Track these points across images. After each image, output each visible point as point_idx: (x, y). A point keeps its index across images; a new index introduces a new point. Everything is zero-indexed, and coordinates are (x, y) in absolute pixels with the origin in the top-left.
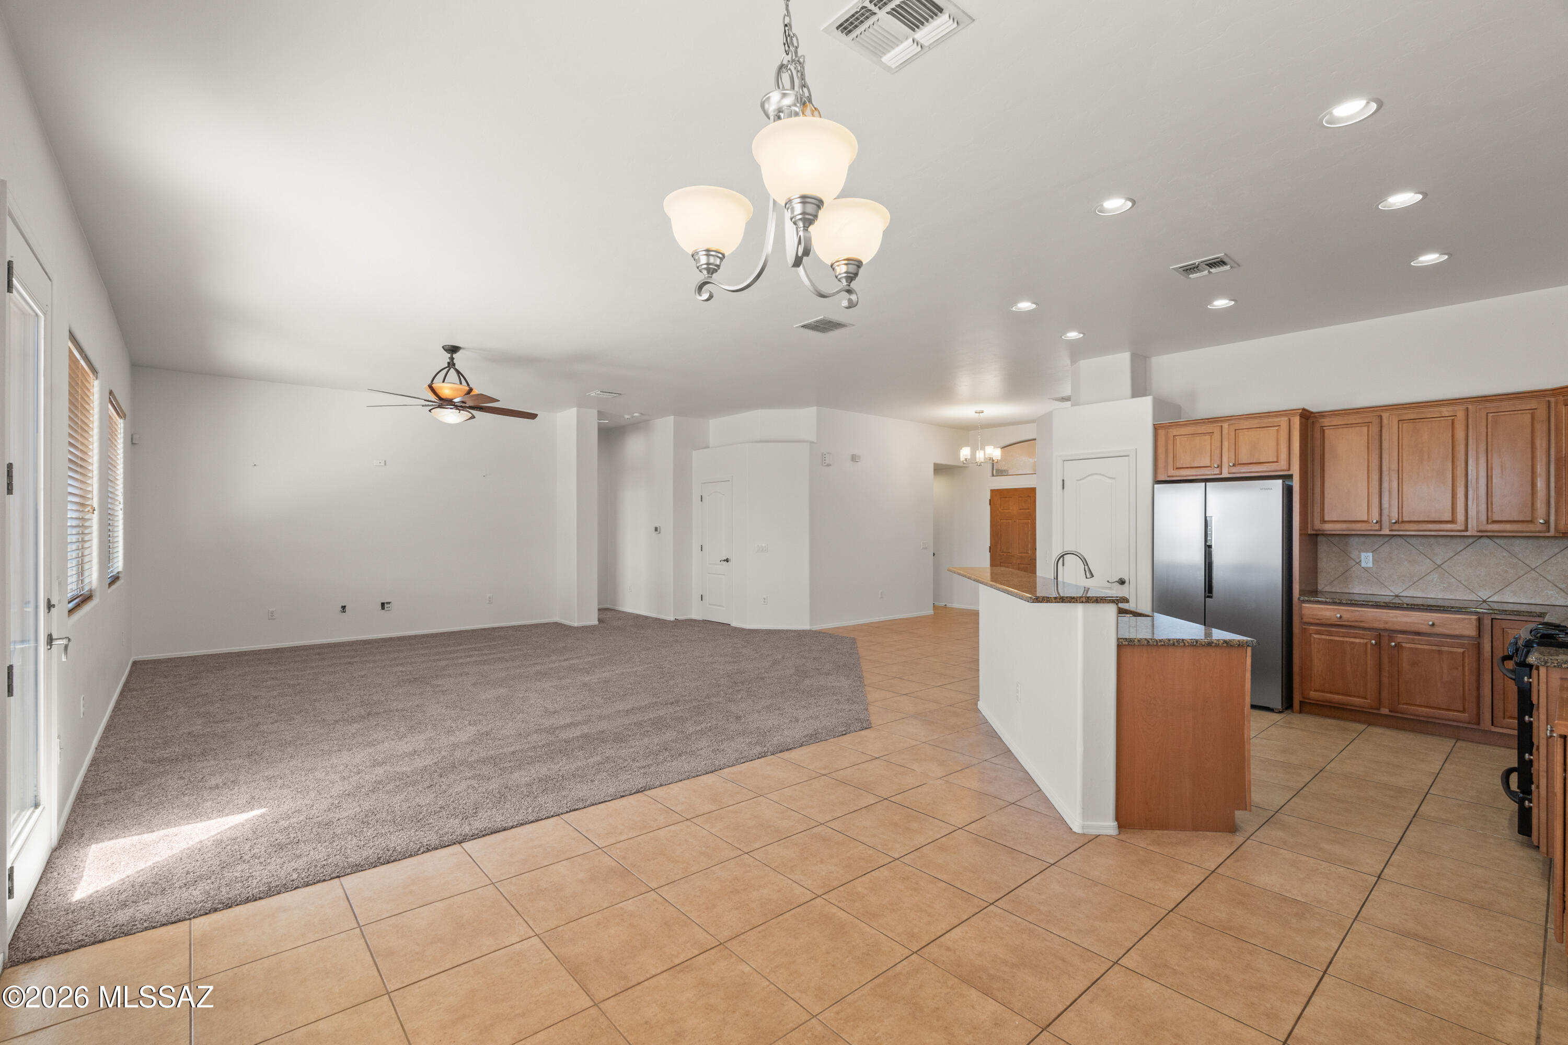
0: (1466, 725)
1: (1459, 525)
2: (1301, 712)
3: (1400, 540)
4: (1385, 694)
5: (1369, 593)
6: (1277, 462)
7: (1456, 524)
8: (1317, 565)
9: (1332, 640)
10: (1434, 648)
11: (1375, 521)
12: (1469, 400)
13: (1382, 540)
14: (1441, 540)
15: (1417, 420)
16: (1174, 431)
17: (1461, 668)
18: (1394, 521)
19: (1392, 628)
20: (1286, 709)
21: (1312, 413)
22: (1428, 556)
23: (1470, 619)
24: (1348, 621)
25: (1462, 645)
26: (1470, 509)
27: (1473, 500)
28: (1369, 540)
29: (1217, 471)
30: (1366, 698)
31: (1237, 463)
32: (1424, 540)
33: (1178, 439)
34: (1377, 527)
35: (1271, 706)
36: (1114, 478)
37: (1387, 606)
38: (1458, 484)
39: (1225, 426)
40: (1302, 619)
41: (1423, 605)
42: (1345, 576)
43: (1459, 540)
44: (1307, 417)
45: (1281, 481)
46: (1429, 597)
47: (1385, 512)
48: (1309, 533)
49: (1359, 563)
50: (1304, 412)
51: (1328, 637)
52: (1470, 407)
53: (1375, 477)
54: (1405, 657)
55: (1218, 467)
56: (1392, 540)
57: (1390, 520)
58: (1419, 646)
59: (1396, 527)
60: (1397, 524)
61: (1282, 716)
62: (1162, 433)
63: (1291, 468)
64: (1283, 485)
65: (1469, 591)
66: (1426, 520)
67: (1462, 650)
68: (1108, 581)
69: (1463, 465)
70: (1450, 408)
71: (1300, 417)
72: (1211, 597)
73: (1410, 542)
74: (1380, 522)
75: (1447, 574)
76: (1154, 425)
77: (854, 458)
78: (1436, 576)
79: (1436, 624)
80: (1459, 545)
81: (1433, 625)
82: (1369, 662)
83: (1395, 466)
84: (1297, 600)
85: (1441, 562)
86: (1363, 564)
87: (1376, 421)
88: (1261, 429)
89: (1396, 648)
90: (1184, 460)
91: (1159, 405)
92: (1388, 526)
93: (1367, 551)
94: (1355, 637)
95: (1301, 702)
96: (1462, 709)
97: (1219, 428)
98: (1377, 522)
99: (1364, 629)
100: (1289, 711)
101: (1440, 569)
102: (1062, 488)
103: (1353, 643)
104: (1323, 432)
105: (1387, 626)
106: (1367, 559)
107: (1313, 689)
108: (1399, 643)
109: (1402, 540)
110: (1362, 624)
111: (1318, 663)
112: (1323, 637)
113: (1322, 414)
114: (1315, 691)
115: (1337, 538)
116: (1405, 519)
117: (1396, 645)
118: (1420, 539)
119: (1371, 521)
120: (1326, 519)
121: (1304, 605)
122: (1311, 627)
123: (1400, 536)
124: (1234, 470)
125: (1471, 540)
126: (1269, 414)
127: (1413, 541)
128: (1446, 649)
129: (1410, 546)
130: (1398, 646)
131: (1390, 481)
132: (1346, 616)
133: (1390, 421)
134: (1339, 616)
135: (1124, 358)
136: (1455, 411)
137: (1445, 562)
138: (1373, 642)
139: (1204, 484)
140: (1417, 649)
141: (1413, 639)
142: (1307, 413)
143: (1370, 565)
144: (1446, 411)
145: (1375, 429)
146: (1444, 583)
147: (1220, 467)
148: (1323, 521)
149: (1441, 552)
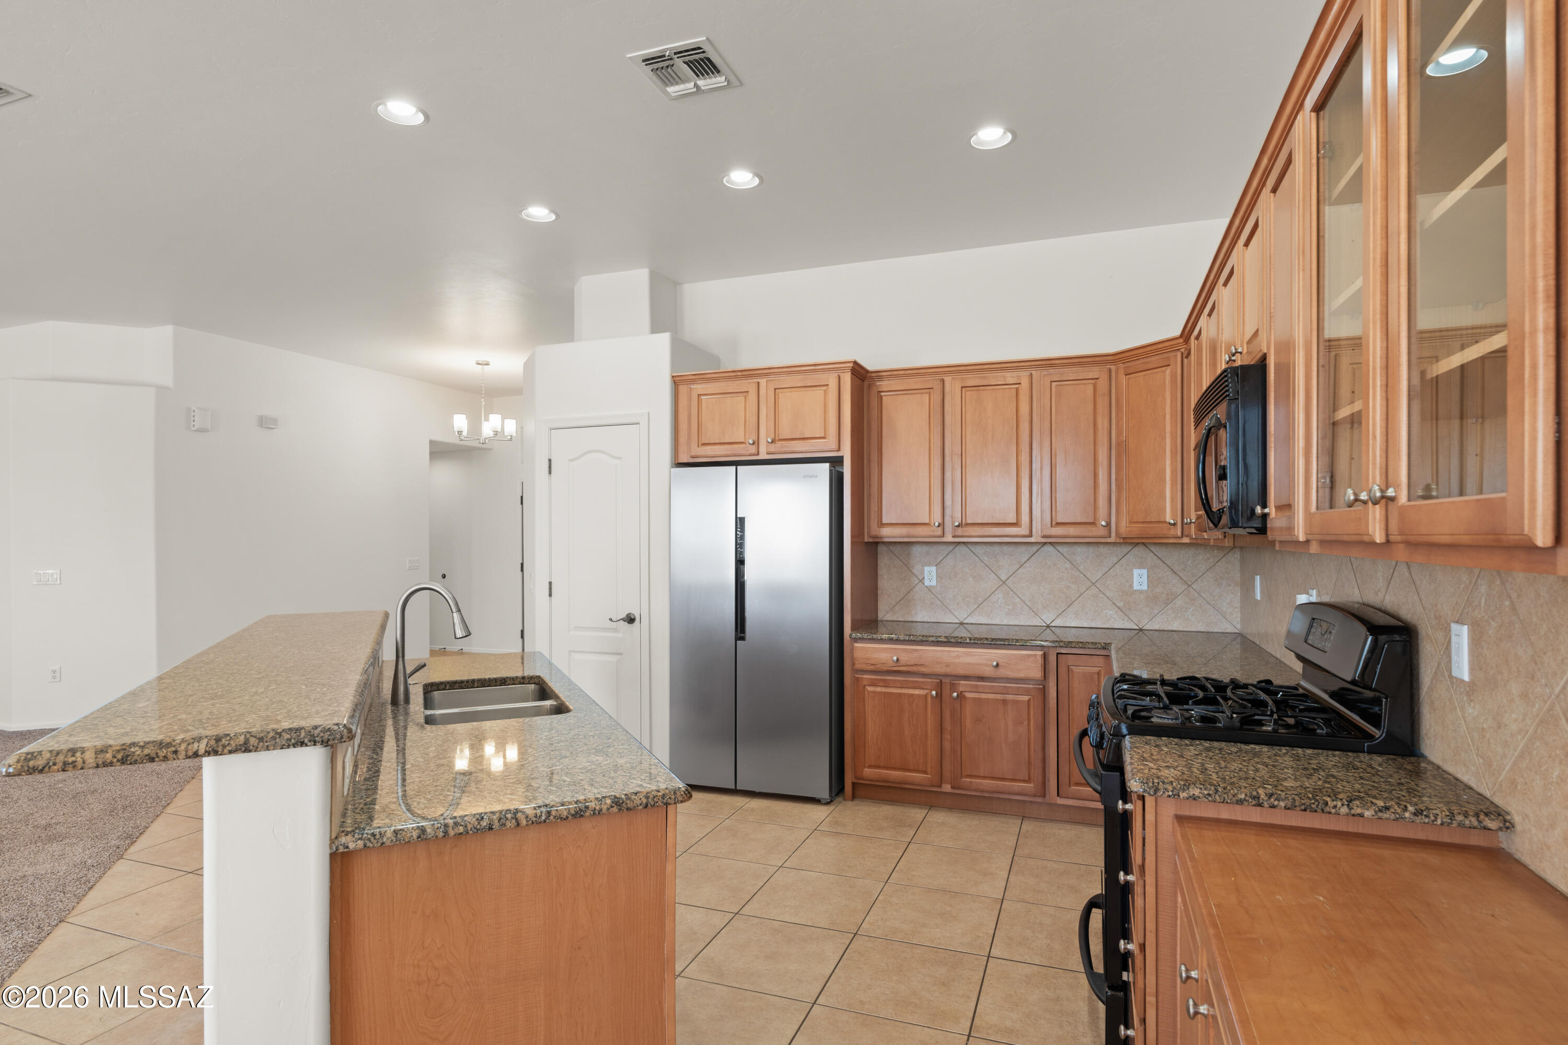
0: (1032, 799)
1: (1023, 530)
2: (854, 797)
3: (963, 549)
4: (947, 766)
5: (933, 621)
6: (824, 438)
7: (1021, 527)
8: (877, 585)
9: (888, 693)
10: (999, 697)
11: (937, 524)
12: (1033, 363)
13: (945, 549)
14: (1005, 548)
15: (982, 388)
16: (699, 388)
17: (1026, 723)
18: (957, 524)
19: (955, 672)
20: (837, 795)
21: (867, 371)
22: (993, 569)
23: (1035, 655)
24: (907, 665)
25: (1026, 692)
26: (1034, 508)
27: (1038, 494)
28: (933, 549)
29: (753, 449)
30: (926, 773)
31: (777, 438)
32: (988, 549)
33: (703, 401)
34: (939, 532)
35: (817, 796)
36: (620, 458)
37: (950, 642)
38: (1022, 474)
39: (763, 382)
40: (854, 664)
41: (986, 639)
42: (906, 599)
43: (1022, 548)
44: (860, 374)
45: (827, 465)
46: (994, 623)
47: (948, 512)
48: (866, 540)
49: (922, 581)
50: (856, 367)
51: (884, 690)
52: (1034, 372)
53: (937, 463)
54: (968, 710)
55: (753, 444)
56: (957, 548)
57: (953, 523)
58: (983, 696)
59: (959, 531)
60: (960, 528)
61: (830, 808)
62: (683, 389)
63: (842, 448)
64: (831, 471)
65: (1033, 614)
66: (990, 522)
67: (1026, 698)
68: (611, 620)
69: (1028, 450)
70: (1015, 374)
71: (852, 374)
72: (743, 639)
73: (975, 551)
74: (942, 525)
75: (1012, 593)
76: (673, 377)
77: (265, 423)
78: (1001, 596)
79: (1000, 664)
80: (1022, 554)
81: (997, 665)
82: (929, 721)
83: (958, 449)
84: (848, 638)
85: (1006, 577)
86: (927, 583)
87: (937, 386)
88: (806, 389)
89: (959, 700)
90: (712, 432)
91: (680, 348)
92: (951, 531)
93: (930, 565)
94: (914, 688)
95: (853, 784)
96: (1027, 779)
97: (754, 386)
98: (939, 526)
99: (924, 675)
100: (840, 799)
101: (1005, 587)
102: (547, 472)
103: (912, 695)
104: (880, 399)
105: (948, 670)
106: (930, 575)
107: (867, 765)
108: (961, 692)
109: (966, 549)
110: (922, 669)
111: (873, 728)
112: (878, 689)
113: (878, 375)
114: (870, 767)
115: (899, 547)
116: (969, 521)
117: (958, 695)
118: (985, 547)
119: (932, 524)
120: (884, 521)
121: (856, 645)
122: (865, 676)
123: (964, 543)
124: (773, 448)
125: (1035, 548)
126: (816, 368)
127: (978, 550)
128: (1010, 697)
129: (975, 556)
130: (961, 696)
131: (953, 469)
132: (904, 658)
133: (952, 385)
134: (895, 658)
135: (640, 277)
136: (1019, 377)
137: (1010, 576)
138: (934, 693)
139: (734, 467)
140: (980, 699)
141: (976, 686)
142: (862, 372)
143: (934, 583)
144: (1010, 377)
145: (937, 397)
146: (1009, 605)
147: (756, 443)
148: (881, 525)
149: (1006, 563)
